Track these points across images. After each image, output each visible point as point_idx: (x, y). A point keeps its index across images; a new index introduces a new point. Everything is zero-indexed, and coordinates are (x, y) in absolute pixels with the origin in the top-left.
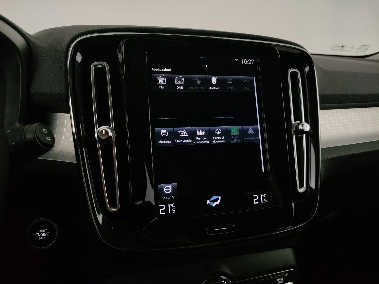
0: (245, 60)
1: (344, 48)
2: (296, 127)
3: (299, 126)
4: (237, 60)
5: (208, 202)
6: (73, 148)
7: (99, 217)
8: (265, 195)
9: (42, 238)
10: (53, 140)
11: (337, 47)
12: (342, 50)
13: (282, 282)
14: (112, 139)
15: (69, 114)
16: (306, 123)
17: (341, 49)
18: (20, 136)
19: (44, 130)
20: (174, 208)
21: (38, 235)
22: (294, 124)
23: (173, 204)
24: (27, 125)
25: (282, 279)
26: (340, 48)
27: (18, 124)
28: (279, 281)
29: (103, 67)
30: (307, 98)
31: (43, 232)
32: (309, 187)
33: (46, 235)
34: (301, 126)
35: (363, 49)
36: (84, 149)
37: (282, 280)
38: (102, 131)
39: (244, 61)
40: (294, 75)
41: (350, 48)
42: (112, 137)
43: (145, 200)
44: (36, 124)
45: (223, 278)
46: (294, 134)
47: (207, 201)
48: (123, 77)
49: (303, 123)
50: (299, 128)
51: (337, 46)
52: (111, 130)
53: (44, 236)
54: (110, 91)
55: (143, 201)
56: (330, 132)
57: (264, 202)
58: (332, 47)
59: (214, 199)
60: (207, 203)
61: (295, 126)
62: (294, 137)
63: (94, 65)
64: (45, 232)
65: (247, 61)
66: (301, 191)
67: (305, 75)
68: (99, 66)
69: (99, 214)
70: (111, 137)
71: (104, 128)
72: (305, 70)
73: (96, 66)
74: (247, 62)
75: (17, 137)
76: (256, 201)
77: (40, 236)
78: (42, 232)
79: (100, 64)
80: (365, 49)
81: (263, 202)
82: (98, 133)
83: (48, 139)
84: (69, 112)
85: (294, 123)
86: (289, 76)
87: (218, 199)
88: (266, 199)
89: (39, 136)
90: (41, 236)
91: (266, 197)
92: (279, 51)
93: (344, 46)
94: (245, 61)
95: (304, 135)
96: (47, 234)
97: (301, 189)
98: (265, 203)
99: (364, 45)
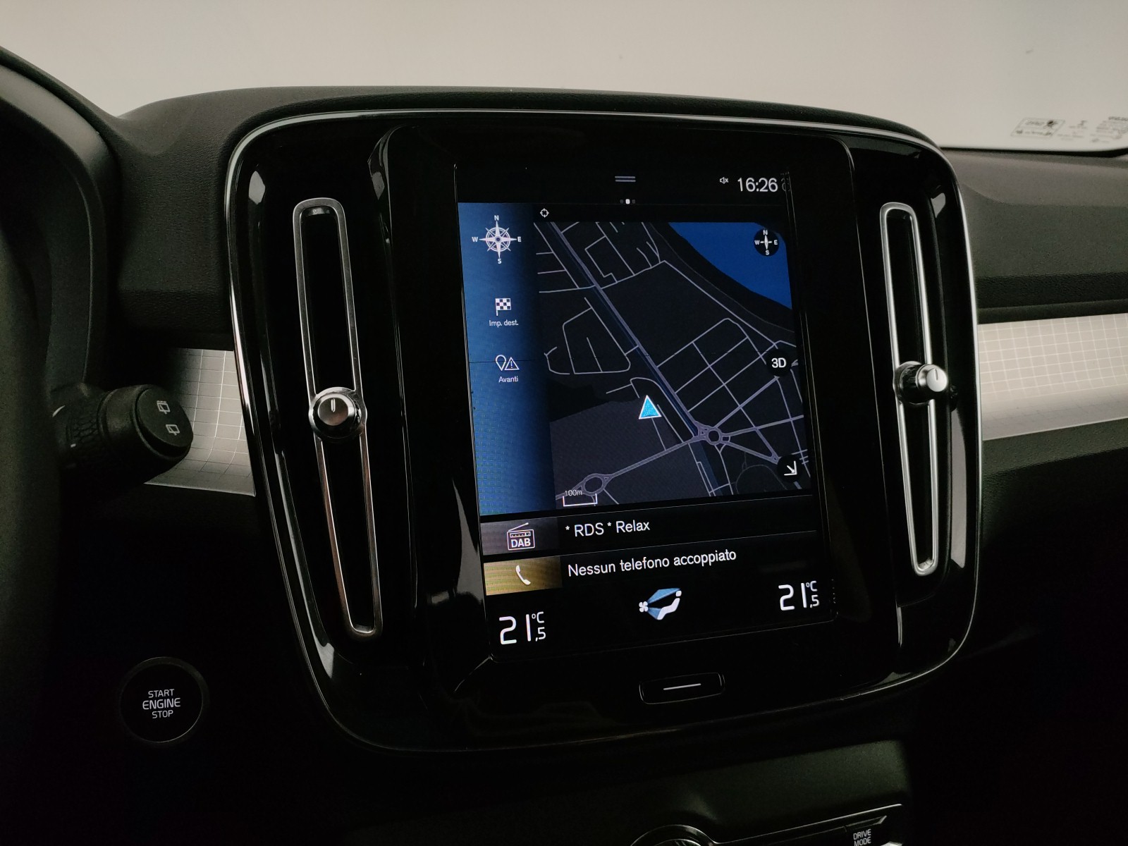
0: (750, 181)
1: (1055, 127)
2: (906, 378)
3: (916, 376)
4: (725, 180)
5: (643, 607)
6: (246, 453)
7: (323, 653)
8: (814, 584)
9: (162, 713)
10: (187, 433)
11: (1034, 126)
12: (1048, 134)
13: (868, 841)
14: (358, 424)
15: (233, 352)
16: (935, 367)
17: (1045, 131)
18: (90, 424)
19: (159, 403)
20: (541, 625)
21: (148, 707)
22: (900, 370)
23: (540, 615)
24: (112, 390)
25: (868, 832)
26: (1044, 128)
27: (84, 389)
28: (860, 838)
29: (328, 212)
30: (938, 290)
31: (163, 698)
32: (947, 559)
33: (172, 706)
34: (923, 377)
35: (1114, 129)
36: (276, 456)
37: (867, 837)
38: (328, 402)
39: (747, 184)
40: (898, 221)
41: (1071, 127)
42: (357, 419)
43: (456, 590)
44: (137, 389)
45: (692, 832)
46: (899, 399)
47: (641, 604)
48: (388, 241)
49: (926, 368)
50: (916, 382)
51: (1033, 123)
52: (355, 397)
53: (167, 709)
54: (349, 283)
55: (451, 594)
56: (1009, 390)
57: (811, 606)
58: (1019, 127)
59: (660, 597)
60: (641, 610)
61: (902, 376)
62: (901, 410)
63: (302, 208)
64: (170, 698)
65: (755, 183)
66: (923, 572)
67: (934, 223)
68: (316, 212)
69: (323, 644)
70: (353, 420)
71: (333, 393)
72: (932, 207)
73: (306, 211)
74: (757, 187)
75: (84, 427)
76: (787, 603)
77: (155, 708)
78: (161, 697)
79: (317, 205)
80: (1120, 128)
81: (808, 605)
82: (315, 408)
83: (172, 429)
84: (231, 347)
85: (900, 368)
86: (883, 224)
87: (673, 597)
88: (816, 596)
89: (145, 422)
90: (157, 709)
91: (815, 590)
92: (850, 149)
93: (1056, 123)
94: (749, 185)
95: (932, 402)
96: (175, 703)
97: (922, 564)
98: (813, 607)
99: (1117, 116)
